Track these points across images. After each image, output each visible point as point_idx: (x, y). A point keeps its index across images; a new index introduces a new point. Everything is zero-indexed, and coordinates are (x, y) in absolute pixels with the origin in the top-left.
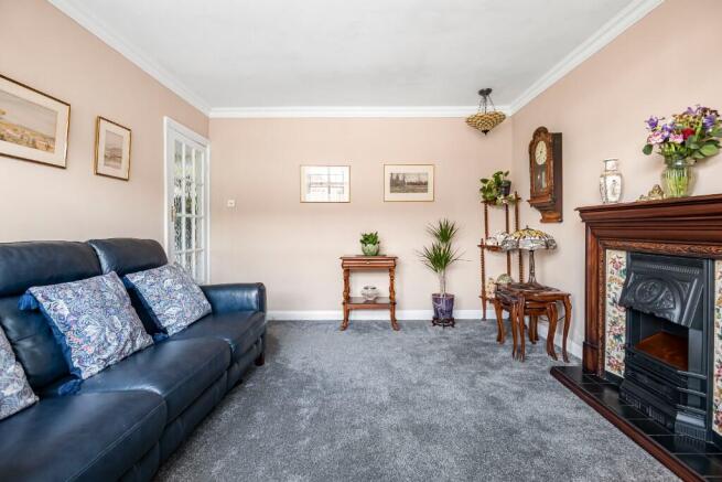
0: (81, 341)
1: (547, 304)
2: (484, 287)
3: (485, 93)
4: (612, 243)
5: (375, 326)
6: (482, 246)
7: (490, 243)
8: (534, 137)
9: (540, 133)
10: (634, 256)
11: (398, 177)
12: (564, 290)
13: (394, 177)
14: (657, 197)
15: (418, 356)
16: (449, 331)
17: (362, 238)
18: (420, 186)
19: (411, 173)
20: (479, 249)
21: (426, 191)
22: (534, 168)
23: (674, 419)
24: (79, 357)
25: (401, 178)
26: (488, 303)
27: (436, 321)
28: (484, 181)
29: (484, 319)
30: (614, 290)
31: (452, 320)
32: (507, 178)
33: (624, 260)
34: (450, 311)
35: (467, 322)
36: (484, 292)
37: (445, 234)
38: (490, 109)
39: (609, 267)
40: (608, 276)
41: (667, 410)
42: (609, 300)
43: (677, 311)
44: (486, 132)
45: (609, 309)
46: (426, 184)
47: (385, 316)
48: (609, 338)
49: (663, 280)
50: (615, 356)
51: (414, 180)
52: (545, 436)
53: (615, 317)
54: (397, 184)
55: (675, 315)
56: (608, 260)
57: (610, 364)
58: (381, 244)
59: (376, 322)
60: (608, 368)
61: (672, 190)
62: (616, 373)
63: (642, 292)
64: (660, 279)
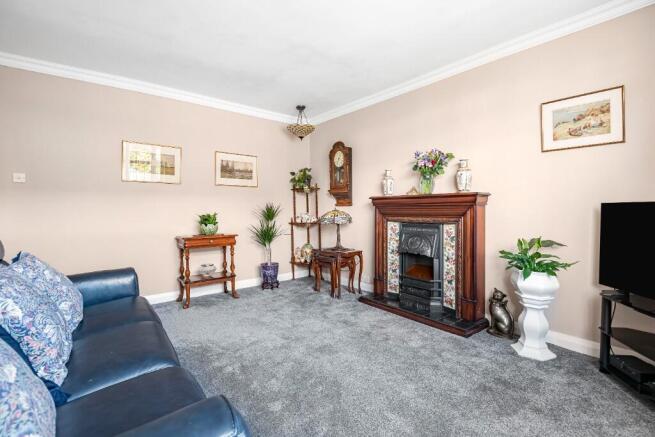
0: (42, 345)
1: (348, 259)
2: (293, 254)
3: (301, 108)
4: (390, 218)
5: (213, 299)
6: (292, 224)
7: (298, 221)
8: (334, 147)
9: (338, 146)
10: (404, 225)
11: (227, 164)
12: (357, 249)
13: (224, 164)
14: (414, 194)
15: (275, 310)
16: (279, 291)
17: (199, 219)
18: (246, 174)
19: (239, 162)
20: (290, 226)
21: (251, 178)
22: (333, 168)
23: (429, 305)
24: (45, 364)
25: (230, 165)
26: (296, 267)
27: (264, 286)
28: (293, 174)
29: (294, 279)
30: (393, 244)
31: (277, 282)
32: (309, 173)
33: (398, 227)
34: (276, 276)
35: (287, 283)
36: (293, 258)
37: (270, 214)
38: (304, 122)
39: (389, 232)
40: (389, 236)
41: (425, 302)
42: (389, 251)
43: (429, 251)
44: (301, 138)
45: (389, 255)
46: (251, 172)
47: (217, 289)
48: (390, 273)
49: (420, 236)
50: (393, 281)
51: (241, 168)
52: (384, 331)
53: (393, 259)
54: (227, 170)
55: (428, 253)
56: (389, 228)
57: (391, 288)
58: (219, 225)
59: (212, 296)
60: (389, 290)
61: (423, 190)
62: (394, 292)
63: (411, 243)
64: (419, 236)
